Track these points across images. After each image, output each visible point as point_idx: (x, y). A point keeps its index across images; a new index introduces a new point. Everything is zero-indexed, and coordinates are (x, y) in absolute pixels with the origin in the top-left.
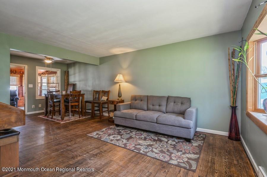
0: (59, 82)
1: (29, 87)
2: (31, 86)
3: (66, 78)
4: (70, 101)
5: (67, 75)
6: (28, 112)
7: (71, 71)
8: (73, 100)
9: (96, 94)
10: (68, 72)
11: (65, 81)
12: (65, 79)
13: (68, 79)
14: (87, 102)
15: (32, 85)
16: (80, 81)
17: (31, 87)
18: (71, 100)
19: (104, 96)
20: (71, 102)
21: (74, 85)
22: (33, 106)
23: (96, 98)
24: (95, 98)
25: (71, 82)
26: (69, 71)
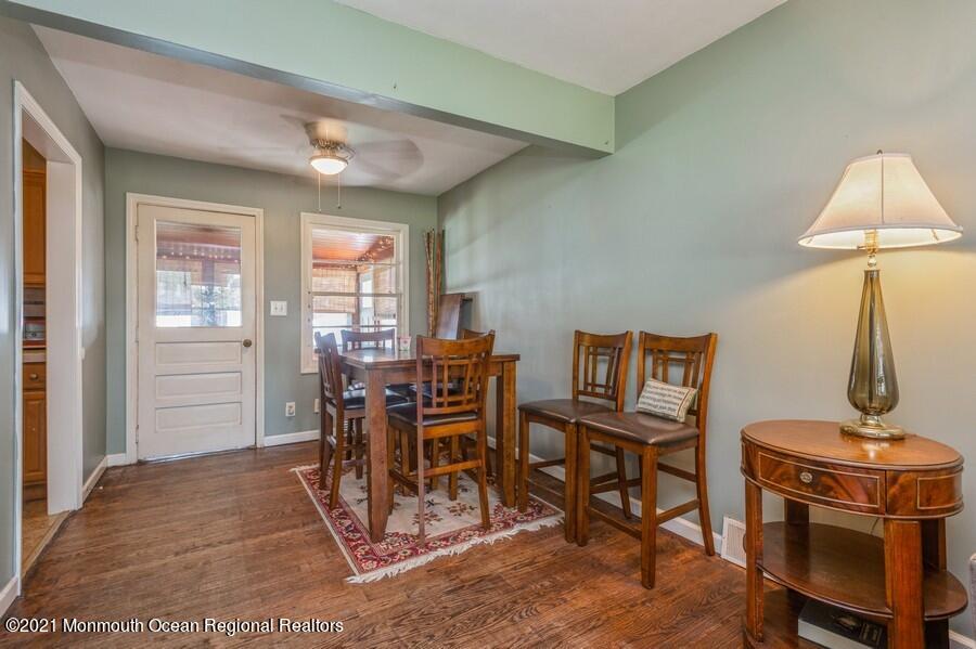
0: (401, 288)
1: (273, 312)
2: (279, 308)
3: (431, 269)
4: (421, 411)
5: (439, 251)
6: (266, 435)
7: (456, 228)
8: (440, 405)
9: (595, 355)
10: (442, 235)
11: (429, 283)
12: (429, 274)
13: (441, 273)
14: (531, 413)
15: (284, 304)
16: (496, 277)
17: (279, 313)
18: (428, 404)
19: (654, 376)
20: (426, 417)
21: (466, 302)
22: (288, 404)
23: (594, 385)
24: (586, 384)
25: (451, 289)
26: (444, 231)
